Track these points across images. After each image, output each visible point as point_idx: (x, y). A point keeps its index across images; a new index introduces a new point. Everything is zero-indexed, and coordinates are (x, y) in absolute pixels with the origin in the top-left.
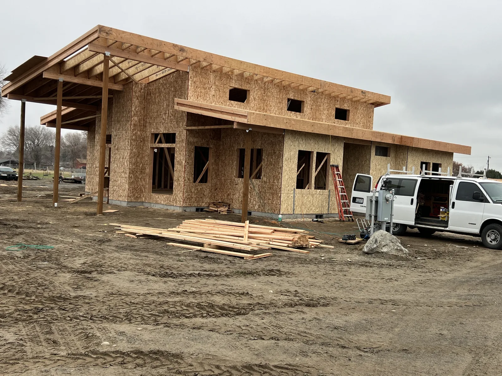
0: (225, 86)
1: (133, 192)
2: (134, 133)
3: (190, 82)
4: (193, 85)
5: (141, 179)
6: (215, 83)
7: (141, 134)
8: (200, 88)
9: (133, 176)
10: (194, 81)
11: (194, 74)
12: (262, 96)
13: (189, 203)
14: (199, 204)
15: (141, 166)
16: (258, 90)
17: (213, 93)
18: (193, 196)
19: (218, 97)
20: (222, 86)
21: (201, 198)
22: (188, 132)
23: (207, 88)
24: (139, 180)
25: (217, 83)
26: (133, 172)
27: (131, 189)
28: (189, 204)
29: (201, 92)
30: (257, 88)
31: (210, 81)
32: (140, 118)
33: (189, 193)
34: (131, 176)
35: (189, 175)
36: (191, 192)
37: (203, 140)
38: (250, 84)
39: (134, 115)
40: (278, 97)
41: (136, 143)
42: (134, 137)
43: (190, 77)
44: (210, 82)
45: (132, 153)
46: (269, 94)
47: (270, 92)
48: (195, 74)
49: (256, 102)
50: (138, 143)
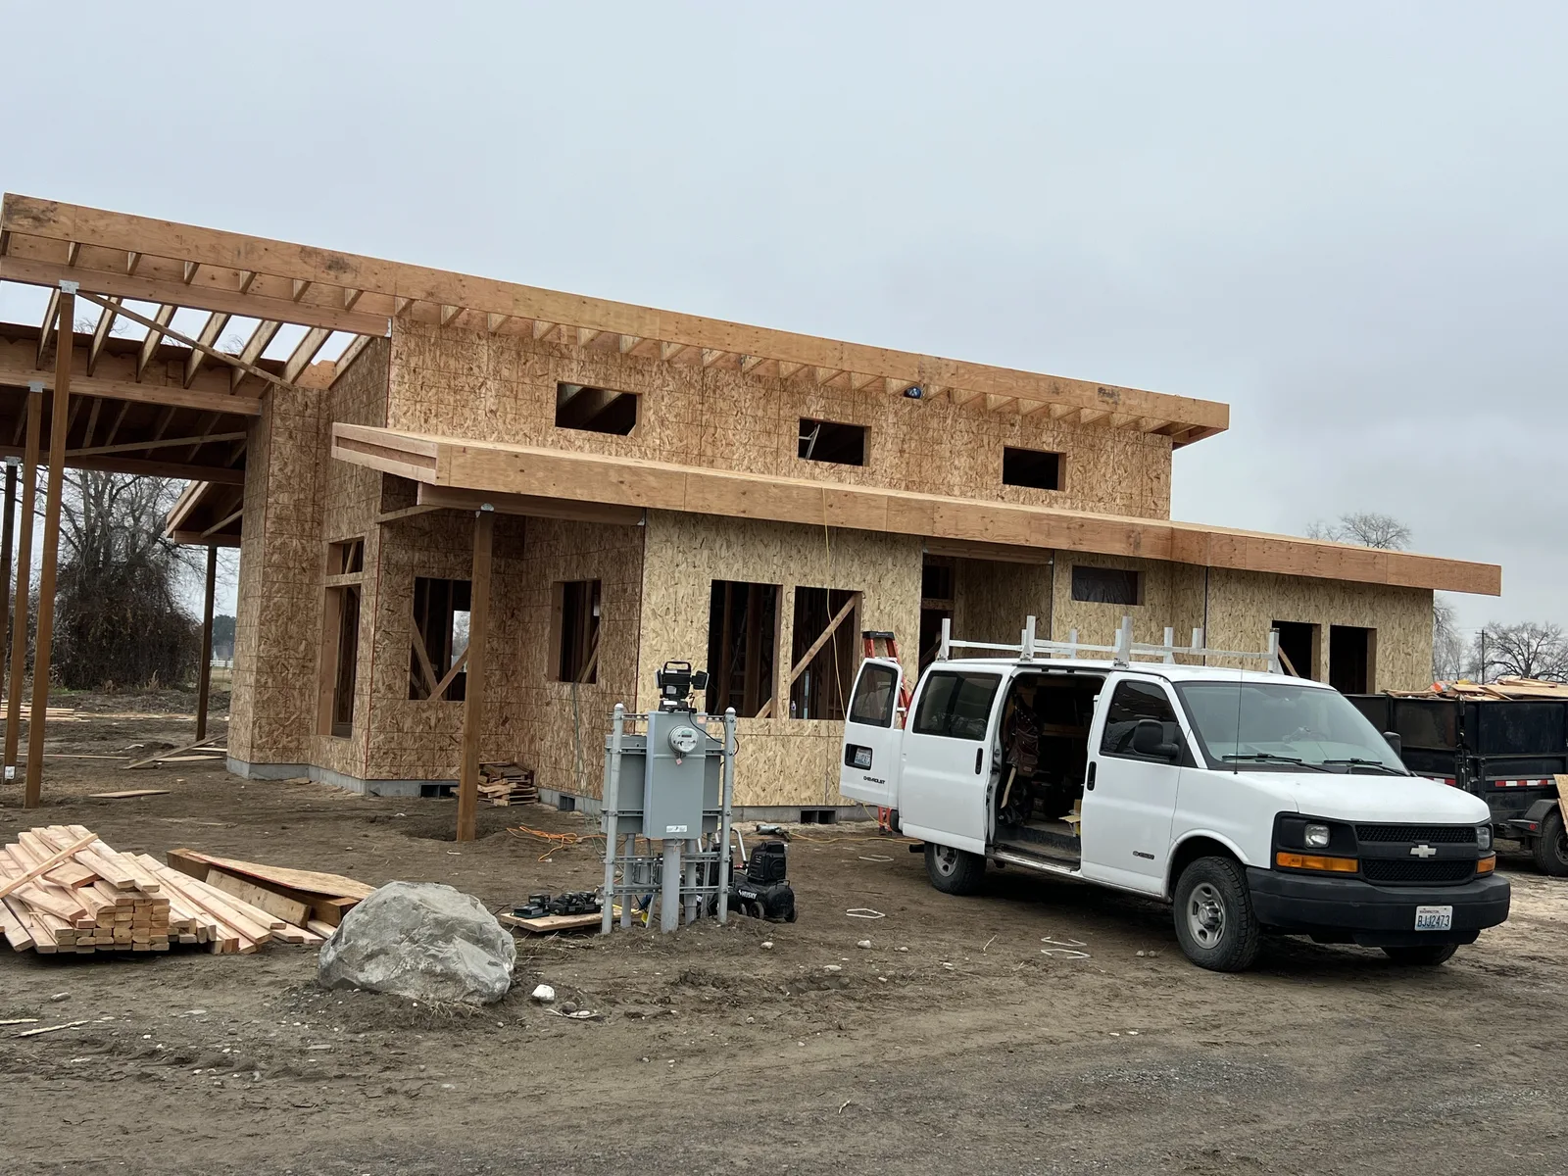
0: (539, 382)
1: (270, 733)
2: (278, 542)
3: (394, 372)
4: (406, 380)
5: (300, 689)
6: (497, 372)
7: (304, 548)
8: (434, 390)
9: (270, 681)
10: (412, 365)
11: (412, 345)
12: (694, 411)
13: (391, 766)
14: (434, 772)
15: (302, 647)
16: (676, 395)
17: (491, 402)
18: (409, 743)
19: (510, 416)
20: (527, 380)
21: (441, 749)
22: (386, 531)
23: (467, 388)
24: (296, 693)
25: (505, 373)
26: (272, 668)
27: (264, 722)
28: (389, 772)
29: (440, 401)
30: (671, 388)
31: (479, 367)
32: (302, 496)
33: (391, 735)
34: (263, 680)
35: (390, 673)
36: (399, 730)
37: (451, 557)
38: (640, 372)
39: (278, 487)
40: (760, 413)
41: (285, 577)
42: (275, 557)
43: (393, 354)
44: (476, 370)
45: (268, 607)
46: (721, 404)
47: (724, 400)
48: (417, 345)
49: (668, 432)
50: (291, 575)
